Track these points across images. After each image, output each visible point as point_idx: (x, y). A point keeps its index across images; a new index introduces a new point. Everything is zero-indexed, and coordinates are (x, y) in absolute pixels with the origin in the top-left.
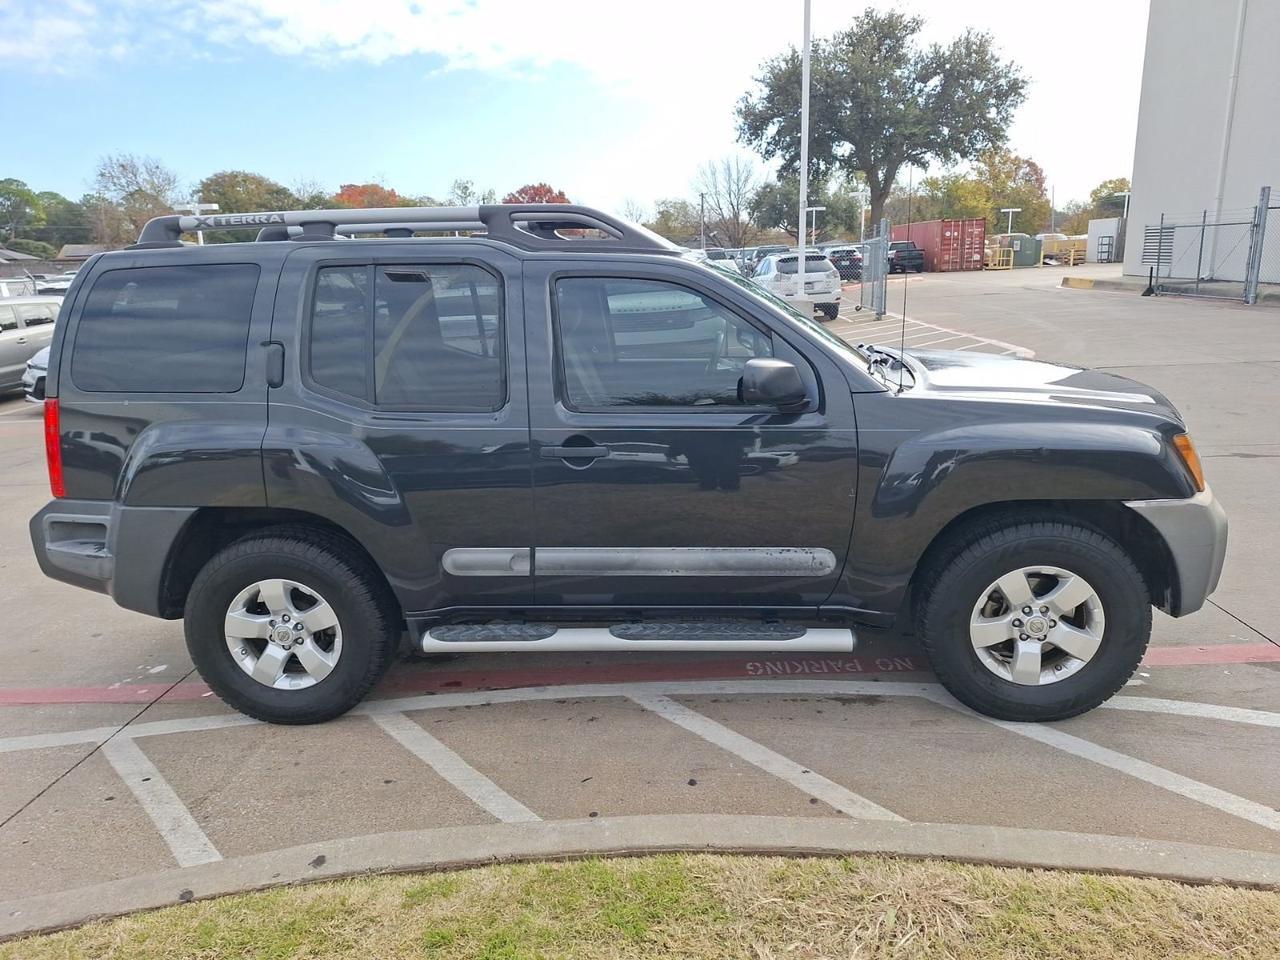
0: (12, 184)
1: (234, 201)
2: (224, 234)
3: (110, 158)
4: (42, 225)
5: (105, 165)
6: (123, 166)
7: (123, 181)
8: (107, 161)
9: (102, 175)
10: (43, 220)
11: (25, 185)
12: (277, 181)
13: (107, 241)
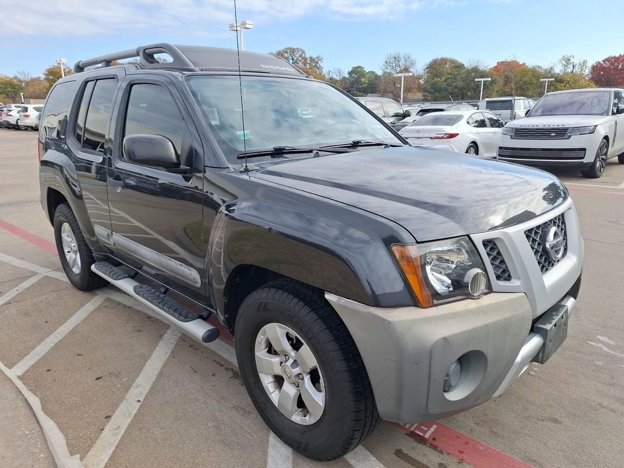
0: (359, 68)
1: (439, 72)
2: (429, 88)
3: (390, 54)
4: (365, 86)
5: (388, 58)
6: (395, 58)
7: (394, 65)
8: (389, 55)
9: (386, 62)
10: (366, 83)
11: (363, 68)
12: (461, 61)
13: (382, 92)
